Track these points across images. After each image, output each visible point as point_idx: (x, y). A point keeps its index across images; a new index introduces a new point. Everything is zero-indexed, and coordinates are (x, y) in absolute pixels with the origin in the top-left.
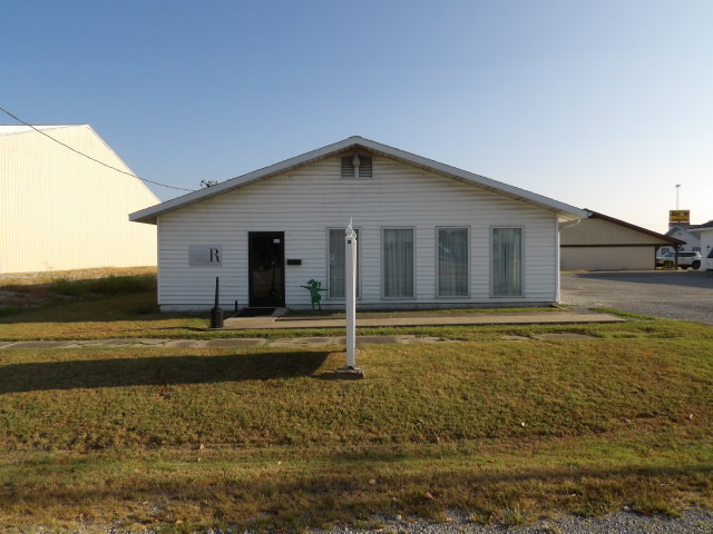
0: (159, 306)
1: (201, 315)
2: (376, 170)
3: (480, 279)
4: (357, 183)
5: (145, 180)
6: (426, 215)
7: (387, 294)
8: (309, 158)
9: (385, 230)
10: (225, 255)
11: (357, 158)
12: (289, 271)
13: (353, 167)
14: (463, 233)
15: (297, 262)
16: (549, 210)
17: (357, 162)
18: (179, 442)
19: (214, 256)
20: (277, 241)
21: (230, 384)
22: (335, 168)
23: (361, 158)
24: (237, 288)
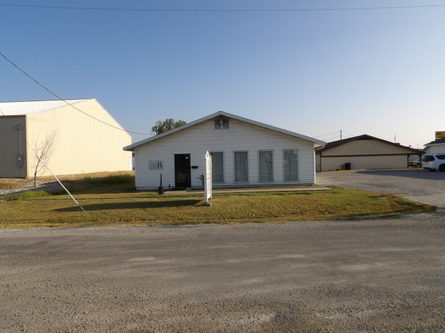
0: (136, 188)
1: (155, 191)
2: (231, 125)
3: (279, 173)
4: (222, 132)
5: (128, 131)
6: (253, 145)
7: (236, 180)
8: (200, 121)
9: (235, 153)
10: (164, 165)
11: (222, 120)
12: (193, 172)
13: (220, 125)
14: (270, 153)
15: (196, 167)
16: (309, 142)
17: (221, 122)
18: (151, 220)
19: (160, 165)
20: (187, 158)
21: (165, 208)
22: (212, 125)
23: (224, 120)
24: (170, 179)
